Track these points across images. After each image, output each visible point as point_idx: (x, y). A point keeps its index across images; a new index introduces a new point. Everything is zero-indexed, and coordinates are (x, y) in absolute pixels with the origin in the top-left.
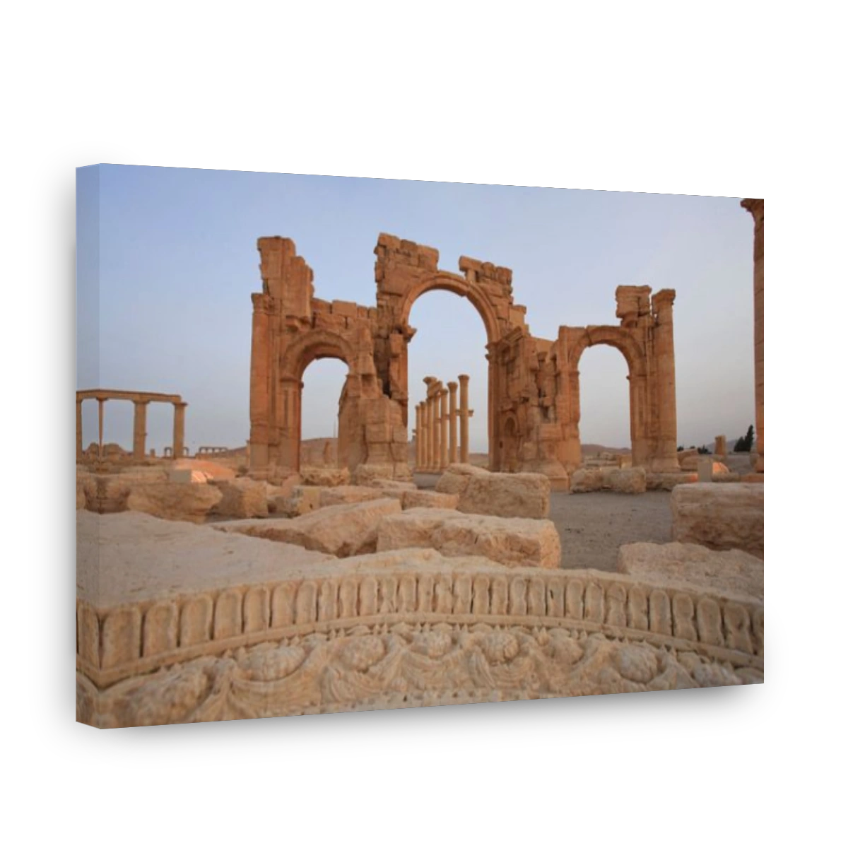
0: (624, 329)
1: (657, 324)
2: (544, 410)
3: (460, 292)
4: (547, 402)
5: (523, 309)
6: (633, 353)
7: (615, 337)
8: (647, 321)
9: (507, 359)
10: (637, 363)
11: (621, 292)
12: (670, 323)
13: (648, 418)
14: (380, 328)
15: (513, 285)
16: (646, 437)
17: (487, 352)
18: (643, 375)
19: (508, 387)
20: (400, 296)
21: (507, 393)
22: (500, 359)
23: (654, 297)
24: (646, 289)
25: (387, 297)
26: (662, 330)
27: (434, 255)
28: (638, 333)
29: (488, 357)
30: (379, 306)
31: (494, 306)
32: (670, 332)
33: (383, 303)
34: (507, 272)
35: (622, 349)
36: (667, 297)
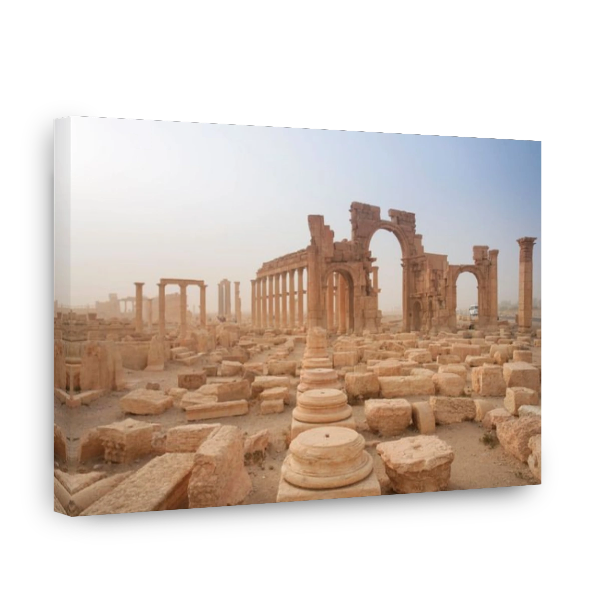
0: (477, 267)
1: (491, 264)
2: (440, 302)
3: (390, 230)
4: (442, 298)
5: (420, 237)
6: (480, 277)
7: (472, 270)
8: (486, 263)
9: (415, 269)
10: (481, 282)
11: (476, 249)
12: (496, 265)
13: (486, 306)
14: (356, 255)
15: (416, 223)
16: (485, 315)
17: (401, 262)
18: (484, 288)
19: (415, 284)
20: (365, 237)
21: (415, 287)
22: (411, 269)
23: (490, 252)
24: (487, 248)
25: (359, 239)
26: (493, 268)
27: (377, 210)
28: (482, 268)
29: (402, 265)
30: (356, 243)
31: (407, 237)
32: (496, 269)
33: (357, 242)
34: (412, 215)
35: (475, 274)
36: (495, 253)
